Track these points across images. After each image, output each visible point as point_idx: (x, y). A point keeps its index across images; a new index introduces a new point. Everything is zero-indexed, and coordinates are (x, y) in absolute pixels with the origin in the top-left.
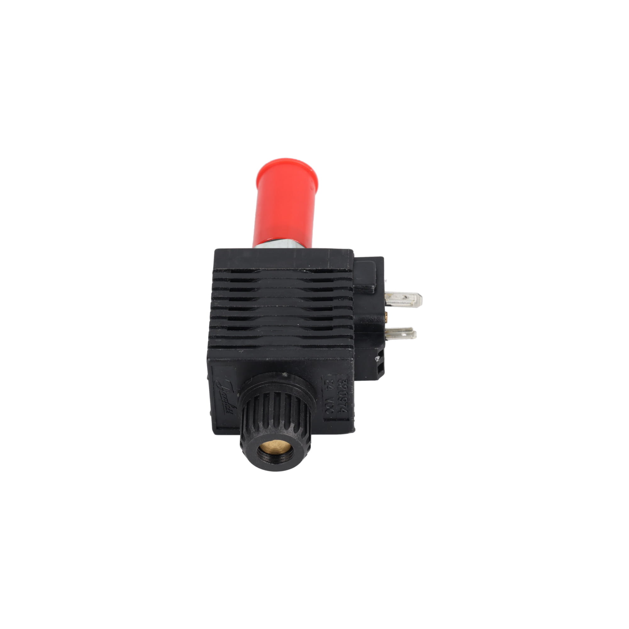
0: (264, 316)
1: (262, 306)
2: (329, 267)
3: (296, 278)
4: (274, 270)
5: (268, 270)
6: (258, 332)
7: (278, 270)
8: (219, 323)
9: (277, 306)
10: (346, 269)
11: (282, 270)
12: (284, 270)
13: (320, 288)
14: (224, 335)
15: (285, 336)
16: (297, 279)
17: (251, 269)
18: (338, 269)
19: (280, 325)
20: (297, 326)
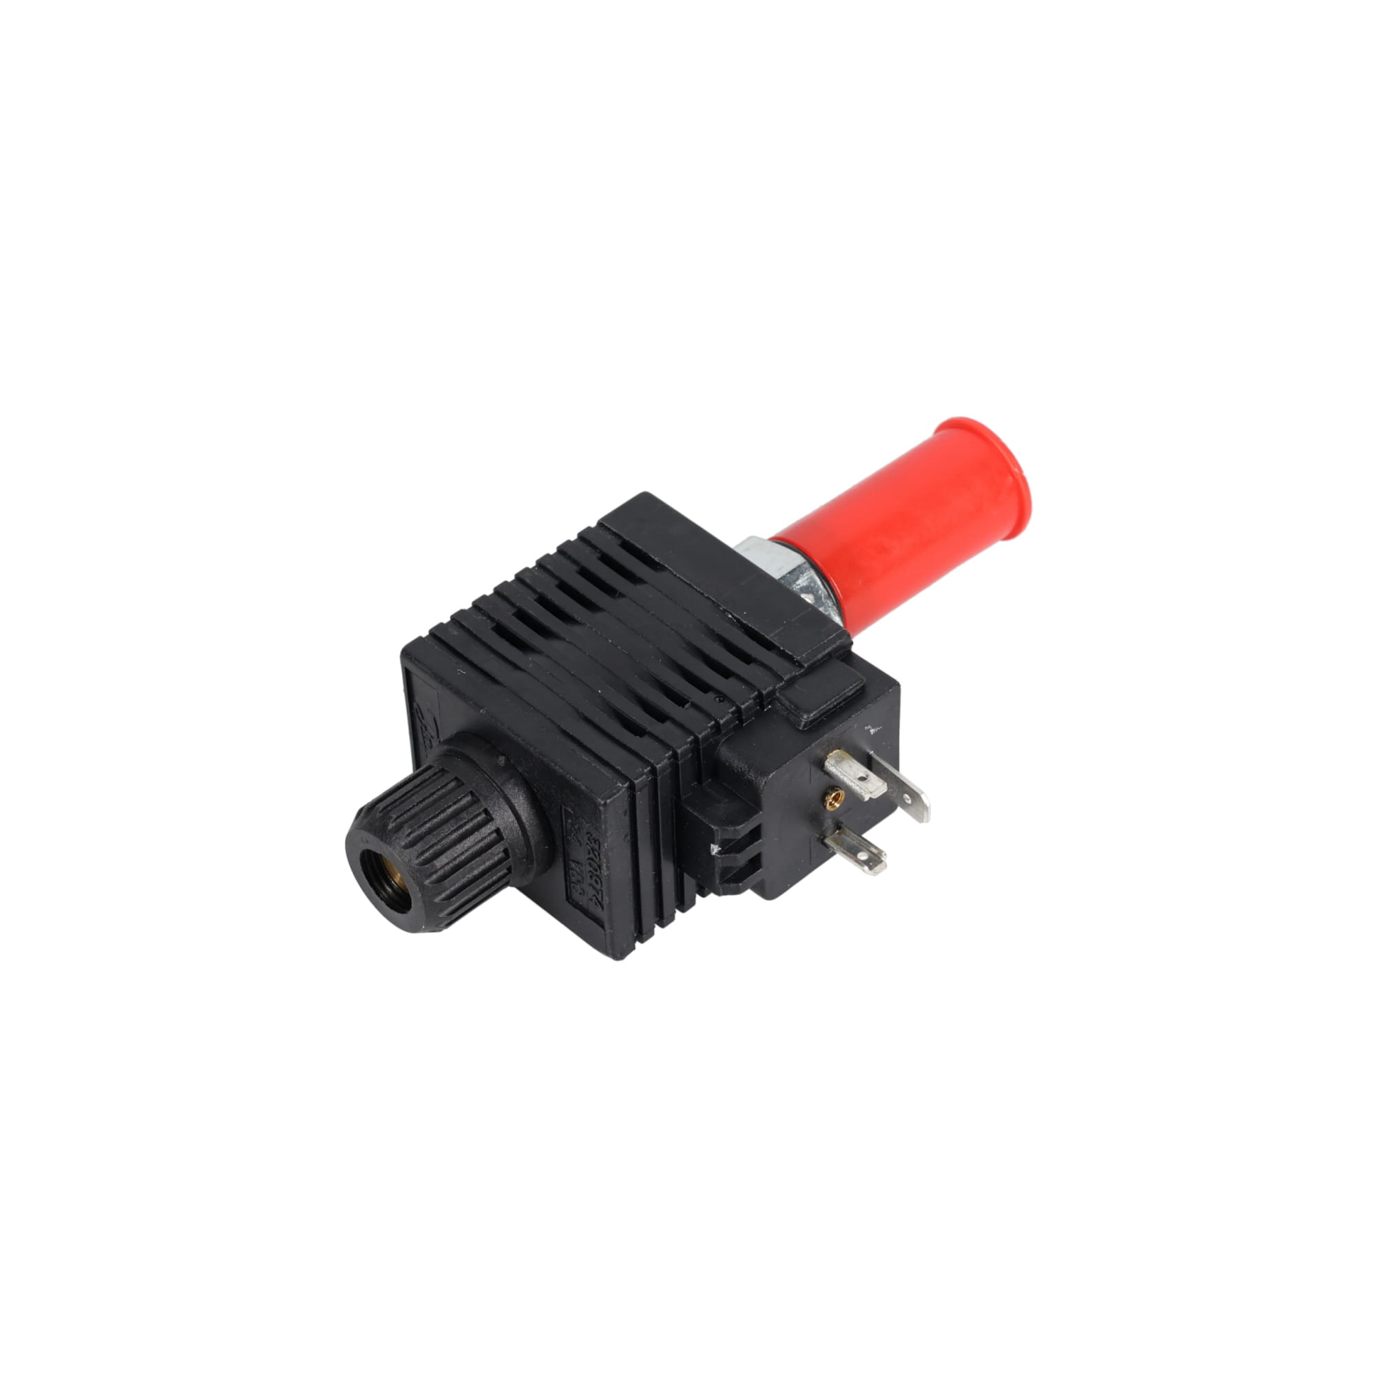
0: (570, 642)
1: (589, 625)
2: (771, 636)
3: (700, 618)
4: (684, 582)
5: (675, 575)
6: (528, 661)
7: (689, 585)
8: (496, 608)
9: (610, 641)
12: (699, 592)
14: (471, 630)
15: (558, 695)
16: (700, 621)
17: (653, 557)
18: (782, 649)
19: (574, 672)
20: (594, 692)
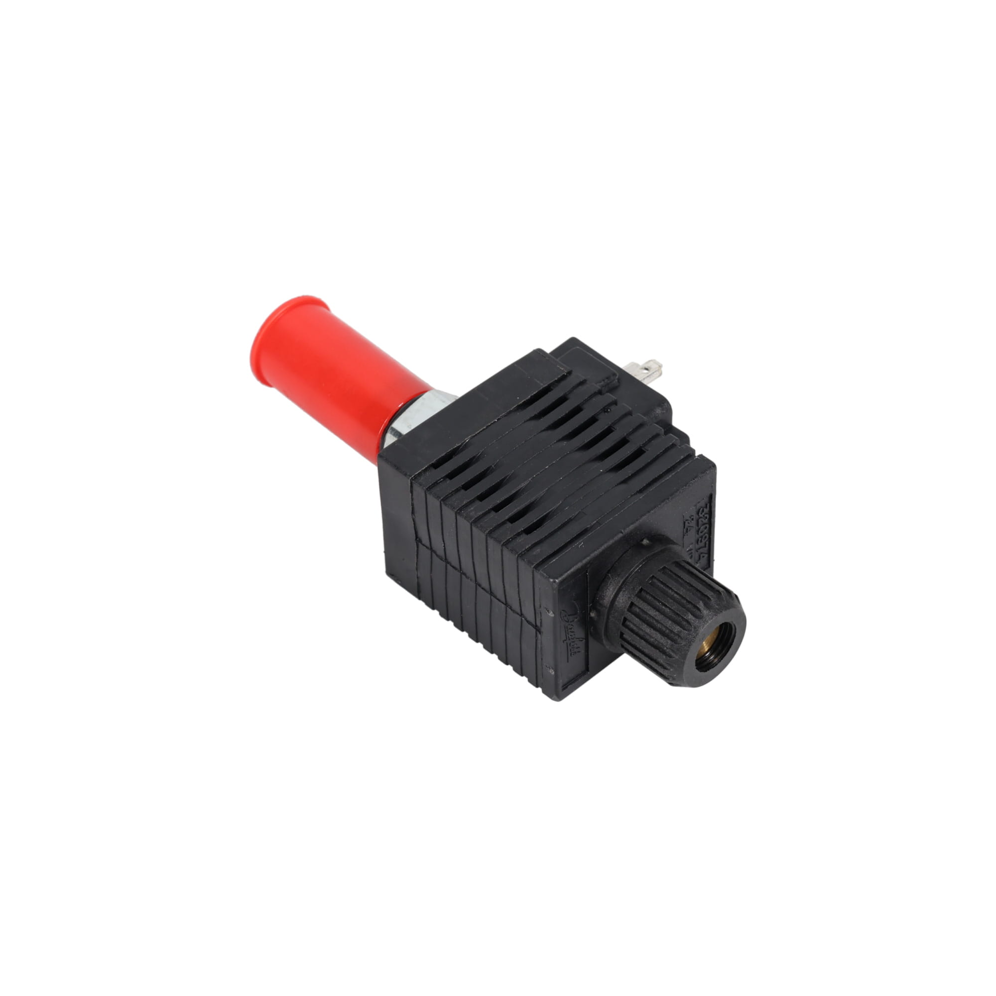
1: (530, 479)
2: (543, 385)
3: (523, 422)
5: (476, 435)
8: (509, 533)
9: (547, 467)
10: (564, 373)
11: (492, 424)
12: (495, 422)
13: (566, 415)
15: (605, 493)
16: (525, 422)
18: (556, 379)
19: (582, 485)
20: (601, 474)
